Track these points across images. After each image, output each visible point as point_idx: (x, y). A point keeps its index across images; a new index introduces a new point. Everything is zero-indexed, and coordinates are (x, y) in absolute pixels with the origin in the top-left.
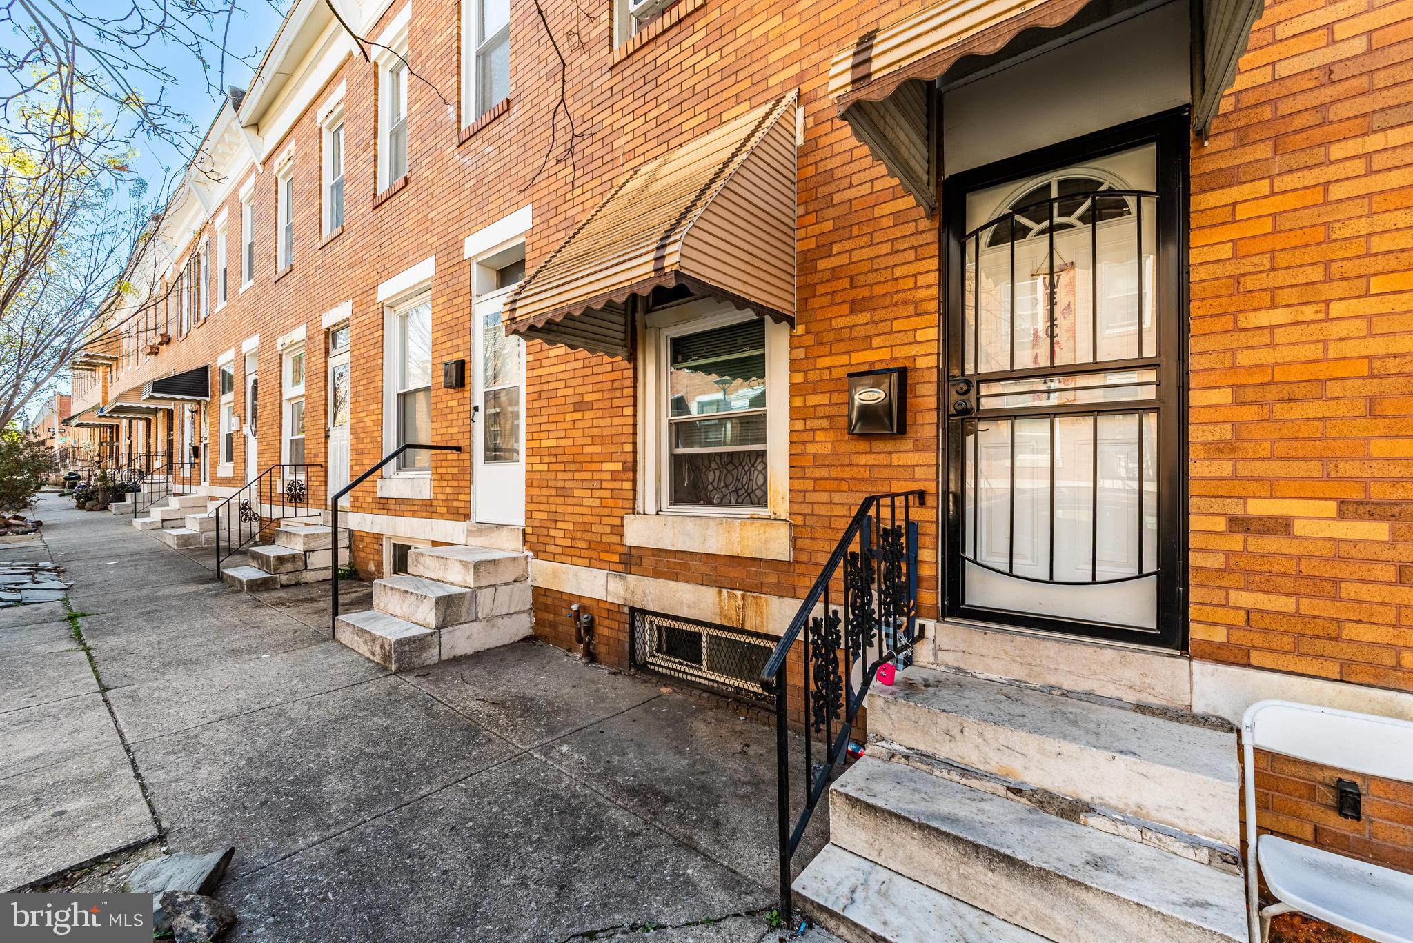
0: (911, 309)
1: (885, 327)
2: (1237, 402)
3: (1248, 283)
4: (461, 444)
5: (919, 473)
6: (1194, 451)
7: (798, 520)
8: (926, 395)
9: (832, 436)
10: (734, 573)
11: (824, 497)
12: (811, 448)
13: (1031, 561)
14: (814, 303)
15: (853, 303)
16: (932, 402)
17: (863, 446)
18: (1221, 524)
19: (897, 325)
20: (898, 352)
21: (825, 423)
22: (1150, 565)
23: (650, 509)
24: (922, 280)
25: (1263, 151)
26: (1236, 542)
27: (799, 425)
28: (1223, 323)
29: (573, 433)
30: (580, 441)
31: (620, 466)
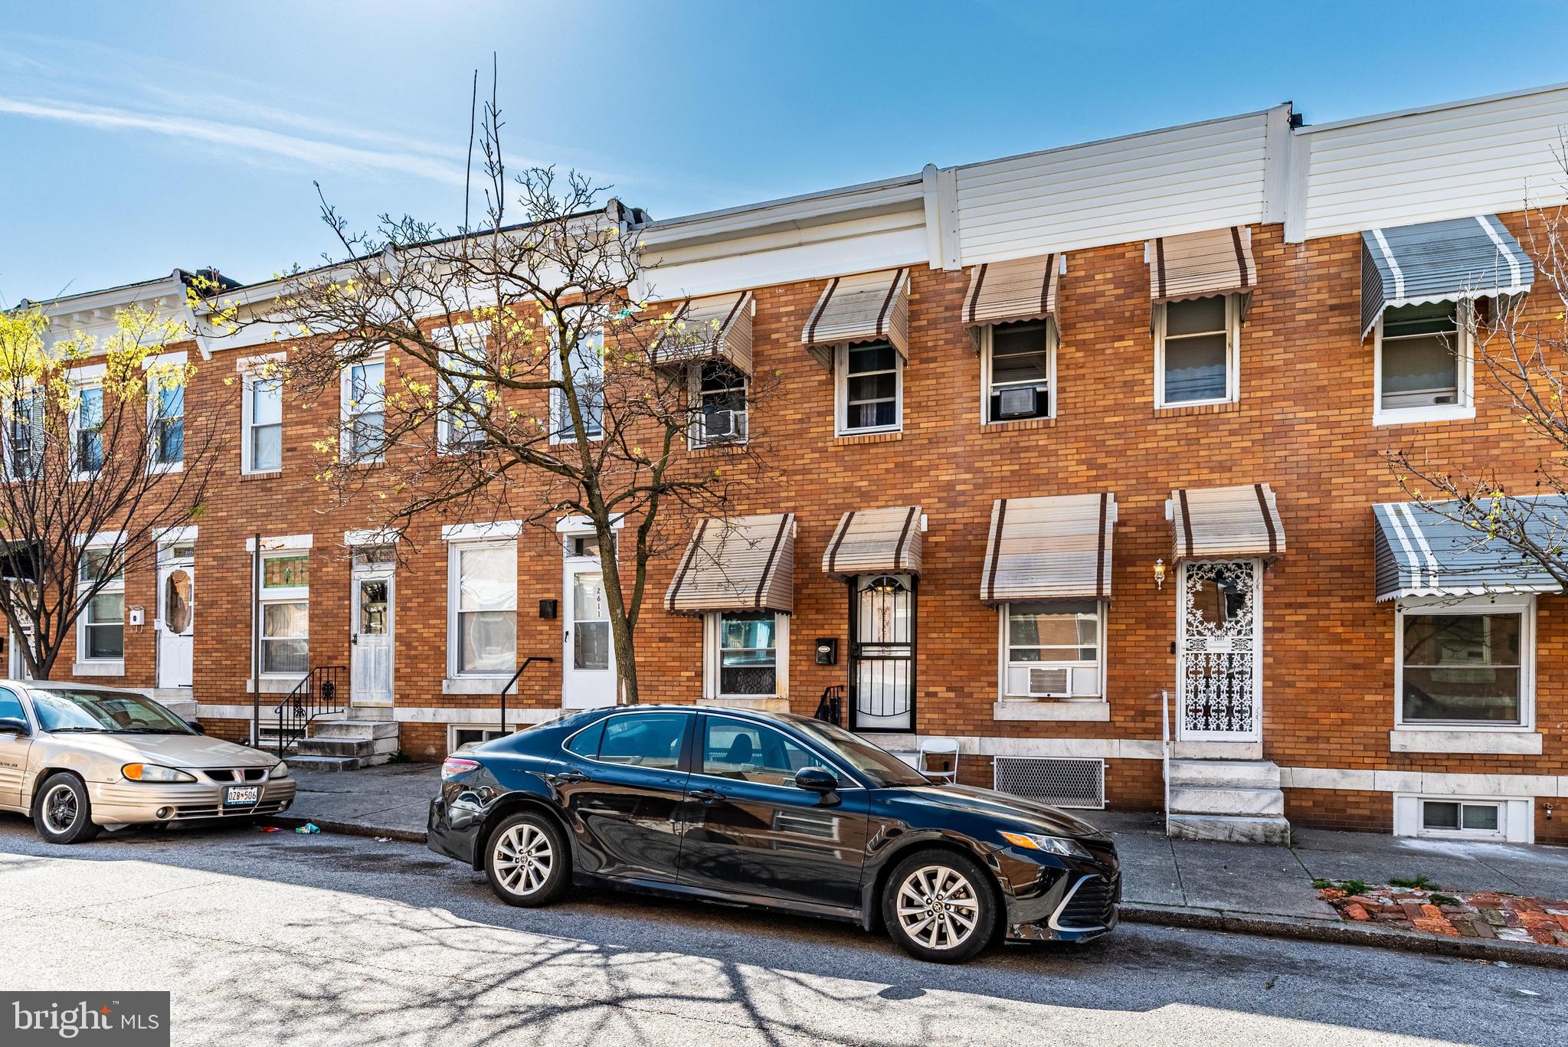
0: (839, 616)
1: (829, 622)
2: (927, 659)
3: (930, 625)
4: (551, 656)
5: (842, 679)
6: (918, 672)
7: (793, 699)
8: (844, 650)
9: (807, 663)
11: (804, 688)
12: (799, 668)
13: (877, 711)
14: (801, 607)
15: (817, 609)
16: (846, 652)
17: (821, 668)
18: (923, 694)
19: (834, 622)
20: (834, 633)
21: (805, 657)
22: (908, 708)
23: (711, 695)
24: (842, 606)
25: (933, 588)
26: (926, 700)
27: (794, 658)
28: (924, 635)
29: (659, 654)
30: (664, 659)
31: (693, 674)
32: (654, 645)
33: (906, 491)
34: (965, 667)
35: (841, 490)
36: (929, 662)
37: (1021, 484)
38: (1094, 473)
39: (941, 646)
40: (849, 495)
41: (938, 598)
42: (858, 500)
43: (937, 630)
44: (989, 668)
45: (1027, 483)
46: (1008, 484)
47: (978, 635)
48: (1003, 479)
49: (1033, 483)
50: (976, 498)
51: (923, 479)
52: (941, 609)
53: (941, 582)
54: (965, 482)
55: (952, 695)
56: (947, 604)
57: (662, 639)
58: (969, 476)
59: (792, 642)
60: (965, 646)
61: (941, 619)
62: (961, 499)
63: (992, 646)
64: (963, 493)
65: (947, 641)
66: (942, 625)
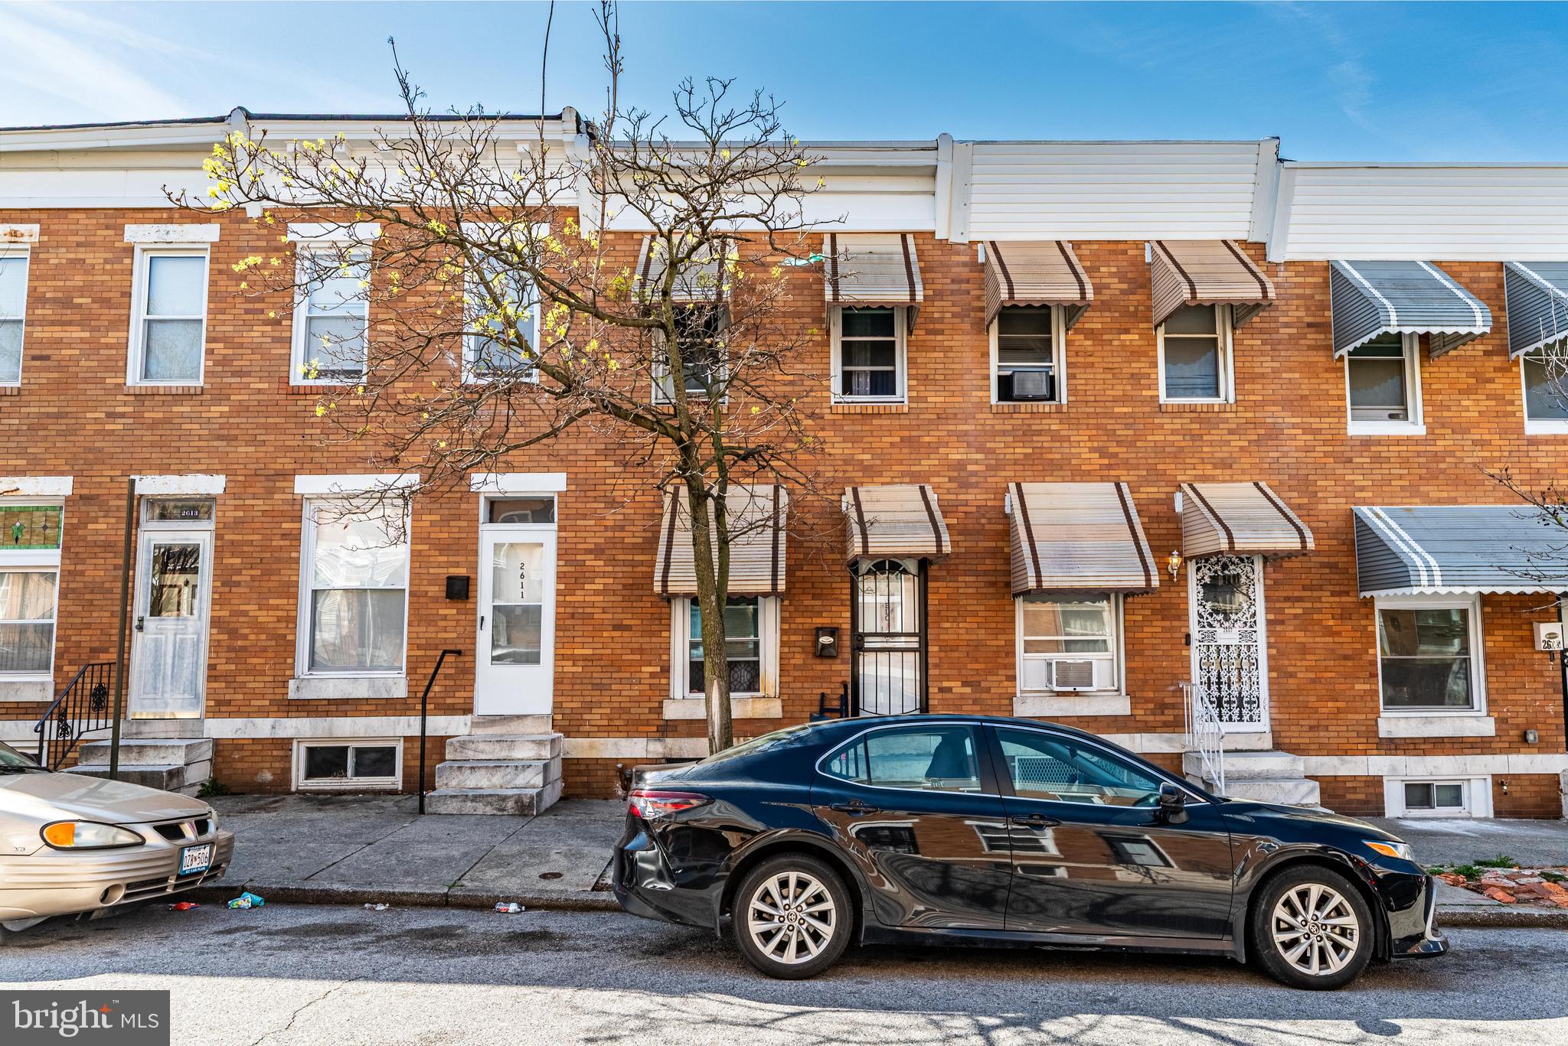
0: (839, 603)
1: (829, 608)
2: (940, 651)
3: (942, 614)
4: (459, 647)
5: (843, 673)
6: (930, 666)
7: (786, 697)
8: (846, 640)
9: (803, 656)
10: (747, 728)
11: (799, 685)
12: (792, 662)
14: (793, 591)
15: (813, 595)
16: (848, 643)
17: (818, 661)
18: (936, 690)
19: (833, 609)
20: (834, 620)
21: (800, 650)
22: (918, 706)
23: (678, 696)
24: (844, 591)
25: (944, 573)
26: (940, 696)
27: (786, 650)
28: (936, 625)
29: (612, 645)
30: (618, 652)
31: (658, 669)
32: (605, 634)
33: (913, 468)
34: (981, 660)
35: (840, 463)
36: (942, 654)
37: (1035, 468)
38: (1106, 461)
39: (955, 637)
40: (850, 468)
41: (951, 584)
42: (861, 474)
43: (950, 619)
44: (1007, 661)
45: (1041, 468)
46: (1021, 468)
47: (993, 625)
48: (1016, 462)
49: (1046, 468)
50: (989, 480)
51: (932, 456)
52: (954, 596)
53: (953, 567)
54: (976, 462)
55: (968, 690)
56: (961, 591)
57: (616, 628)
58: (980, 456)
59: (783, 632)
60: (981, 637)
61: (955, 608)
62: (973, 479)
63: (1009, 637)
64: (975, 474)
65: (961, 631)
66: (956, 614)
